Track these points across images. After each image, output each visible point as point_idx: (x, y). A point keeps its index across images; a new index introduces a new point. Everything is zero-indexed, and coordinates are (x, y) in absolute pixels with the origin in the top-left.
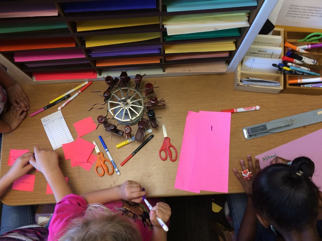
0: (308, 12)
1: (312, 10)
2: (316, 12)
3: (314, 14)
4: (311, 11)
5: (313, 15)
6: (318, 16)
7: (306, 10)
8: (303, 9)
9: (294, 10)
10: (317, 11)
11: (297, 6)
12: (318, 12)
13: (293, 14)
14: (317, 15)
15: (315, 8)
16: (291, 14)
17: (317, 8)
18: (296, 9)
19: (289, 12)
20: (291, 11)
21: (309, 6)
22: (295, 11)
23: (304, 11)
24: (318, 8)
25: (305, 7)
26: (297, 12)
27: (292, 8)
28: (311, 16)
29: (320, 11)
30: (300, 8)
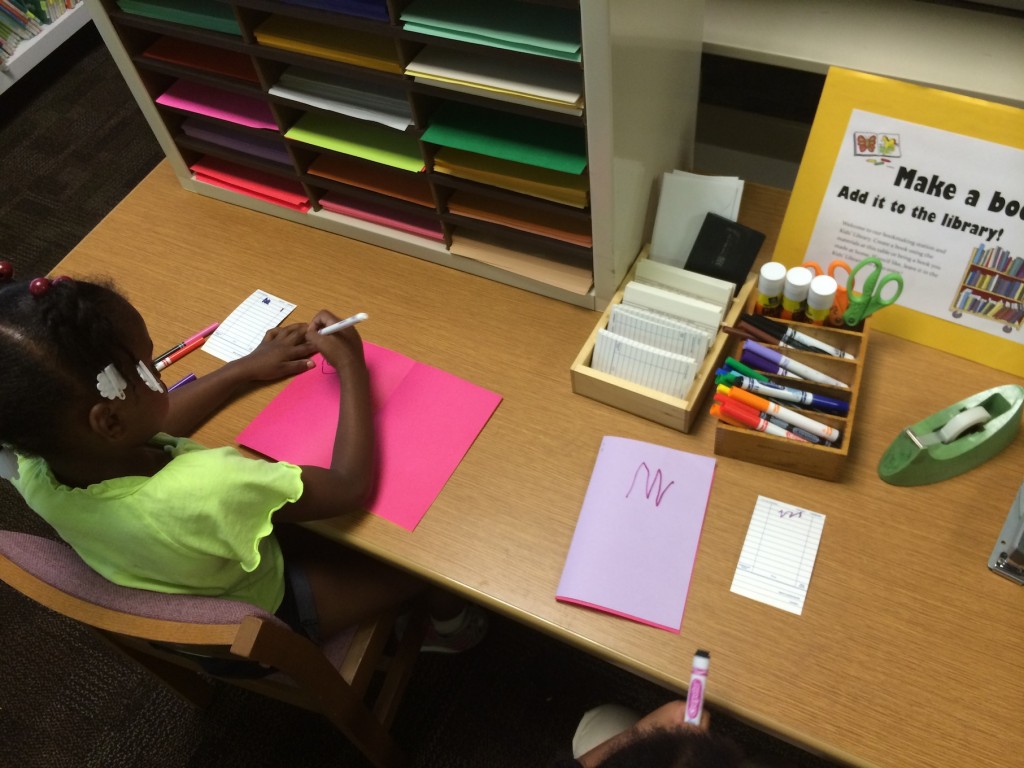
0: (894, 255)
1: (906, 250)
2: (916, 257)
3: (911, 264)
4: (903, 253)
5: (909, 264)
6: (926, 272)
7: (887, 244)
8: (880, 242)
9: (855, 239)
10: (921, 255)
11: (863, 229)
12: (925, 259)
13: (851, 251)
14: (924, 267)
15: (913, 244)
16: (845, 248)
17: (919, 245)
18: (859, 236)
19: (842, 244)
20: (847, 241)
21: (897, 235)
22: (856, 244)
23: (881, 247)
24: (923, 246)
25: (885, 235)
26: (863, 246)
27: (847, 233)
28: (906, 267)
29: (931, 257)
30: (872, 236)
